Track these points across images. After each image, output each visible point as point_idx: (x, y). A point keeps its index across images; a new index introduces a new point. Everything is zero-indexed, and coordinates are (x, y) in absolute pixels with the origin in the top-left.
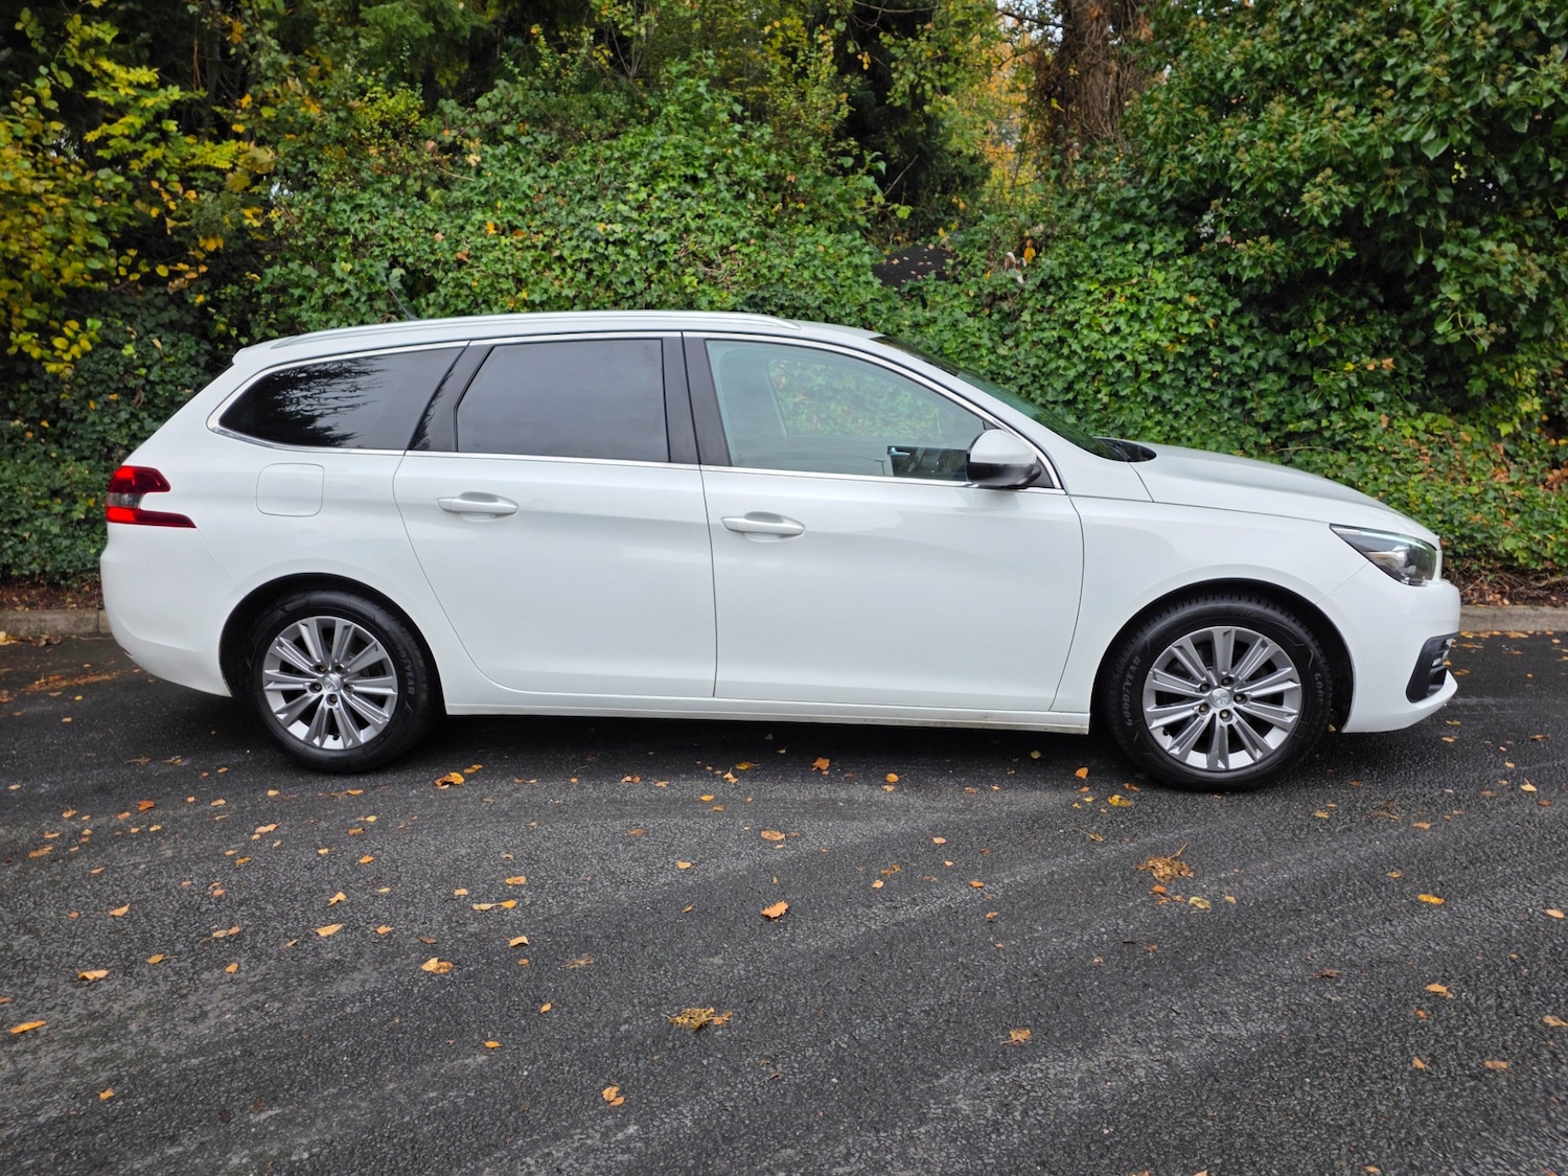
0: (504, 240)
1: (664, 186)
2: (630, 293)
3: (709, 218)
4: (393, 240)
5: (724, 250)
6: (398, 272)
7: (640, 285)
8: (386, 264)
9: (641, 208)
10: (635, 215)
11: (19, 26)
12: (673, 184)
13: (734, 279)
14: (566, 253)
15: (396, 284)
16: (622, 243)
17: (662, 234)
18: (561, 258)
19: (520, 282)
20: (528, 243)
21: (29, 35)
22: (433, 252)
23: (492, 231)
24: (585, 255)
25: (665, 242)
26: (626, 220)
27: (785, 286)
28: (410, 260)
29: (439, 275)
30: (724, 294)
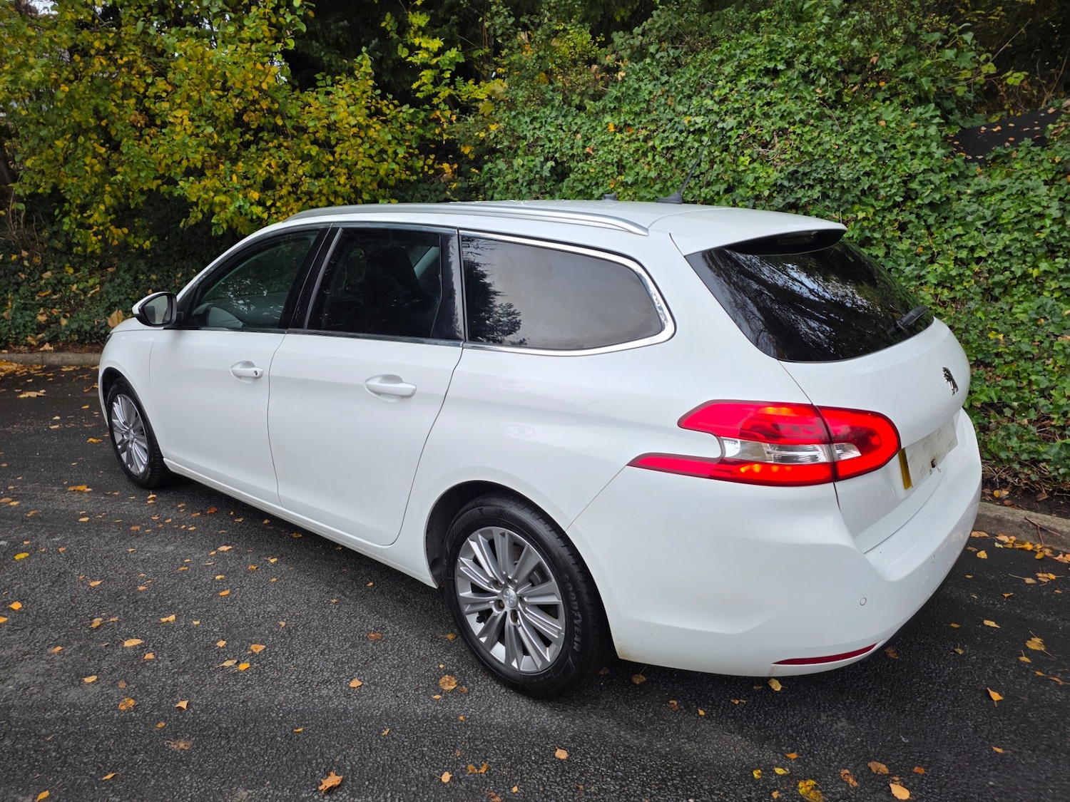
0: (619, 136)
1: (744, 81)
2: (698, 173)
3: (776, 104)
4: (550, 141)
5: (782, 132)
6: (551, 164)
7: (705, 166)
8: (542, 159)
9: (723, 100)
10: (716, 108)
11: (383, 25)
12: (752, 78)
13: (783, 157)
14: (657, 143)
15: (546, 173)
16: (701, 131)
17: (731, 122)
18: (654, 148)
19: (621, 167)
20: (634, 137)
21: (389, 28)
22: (572, 148)
23: (613, 130)
24: (671, 144)
25: (732, 129)
26: (709, 111)
27: (828, 161)
28: (557, 155)
29: (573, 164)
30: (770, 171)
